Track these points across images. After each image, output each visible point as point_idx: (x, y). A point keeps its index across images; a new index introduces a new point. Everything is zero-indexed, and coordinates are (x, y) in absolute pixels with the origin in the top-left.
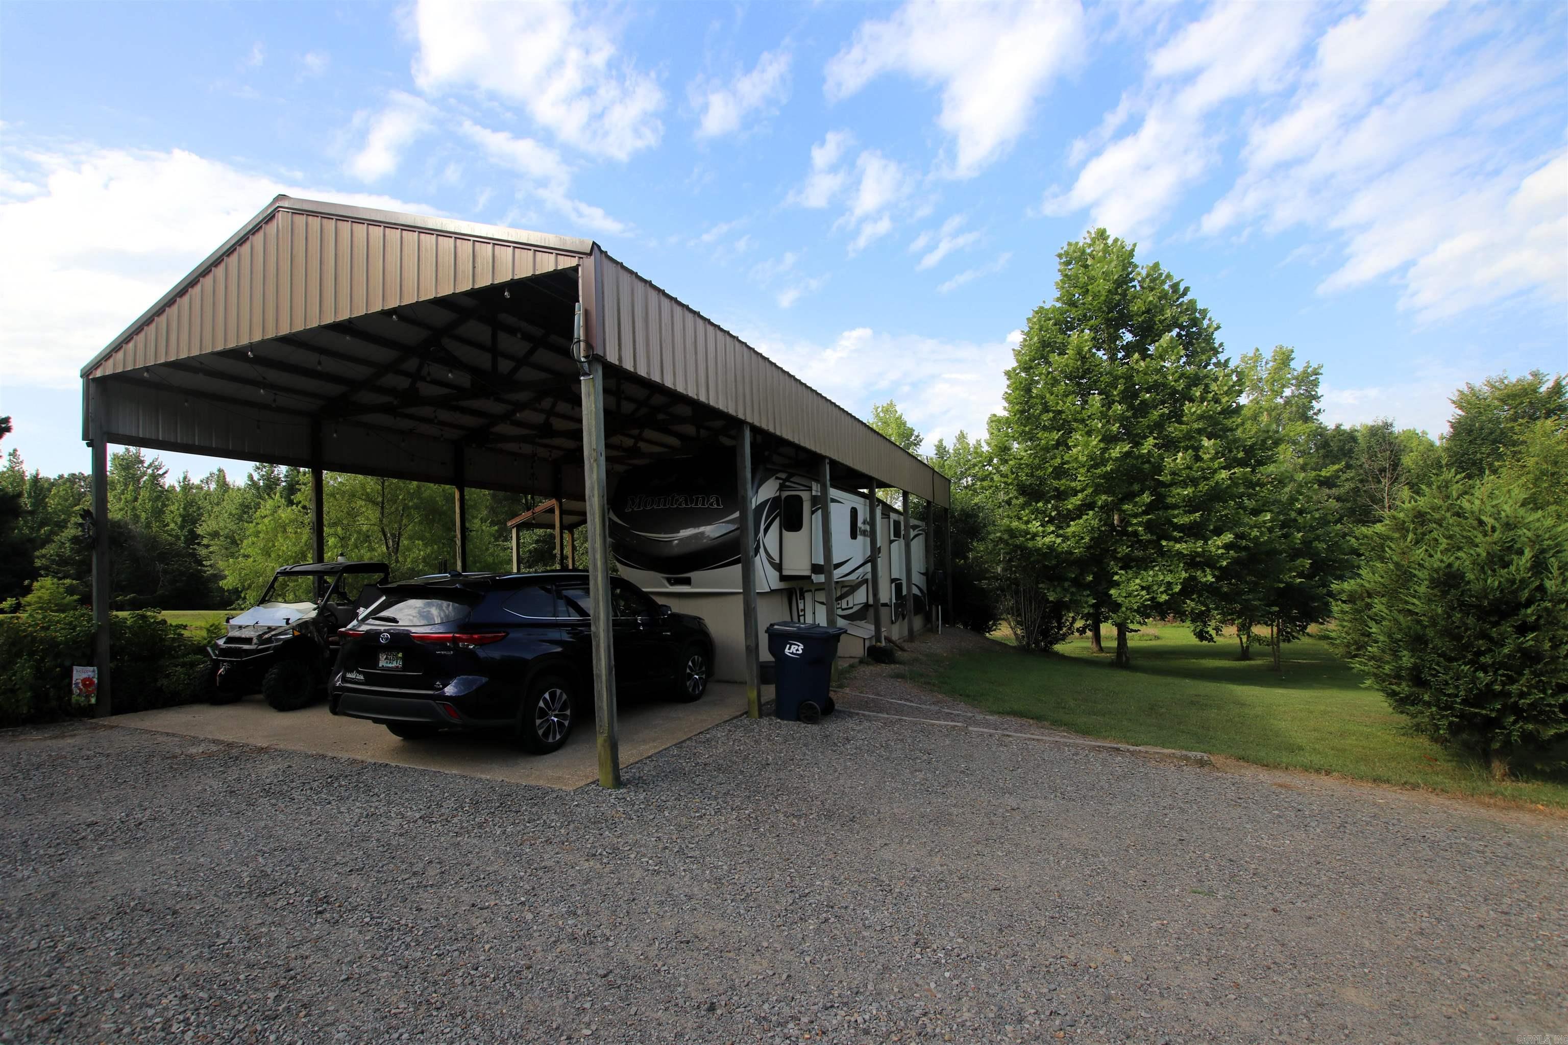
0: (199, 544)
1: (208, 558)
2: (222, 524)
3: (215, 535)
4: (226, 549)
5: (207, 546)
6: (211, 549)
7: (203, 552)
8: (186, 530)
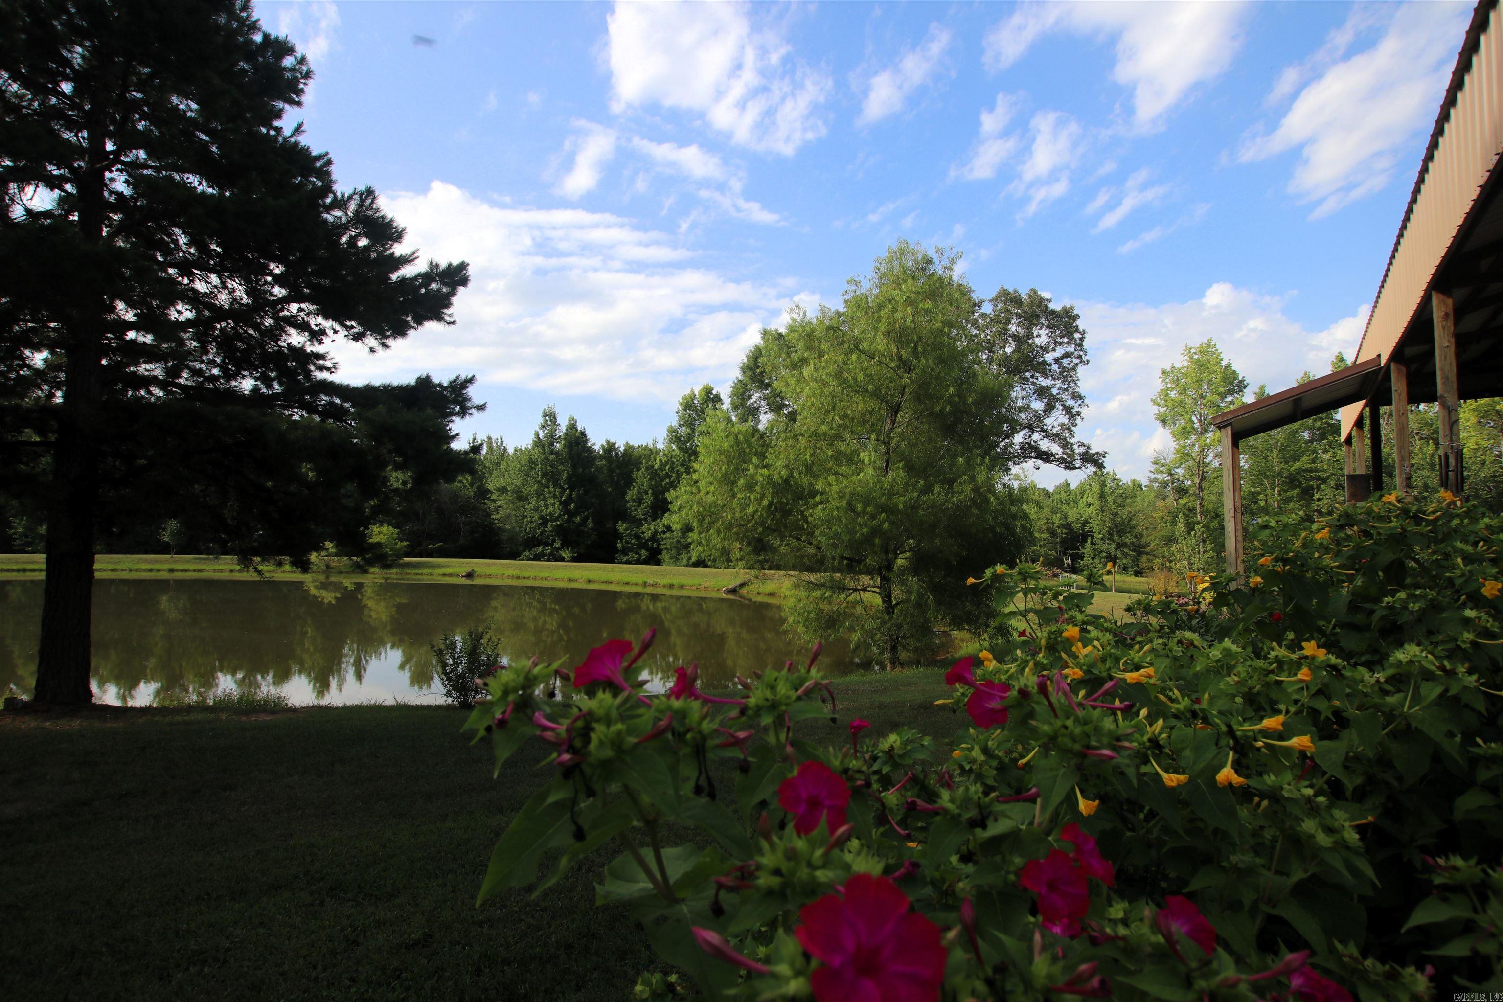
0: (489, 499)
1: (497, 510)
2: (509, 481)
3: (503, 490)
4: (513, 503)
5: (495, 501)
6: (499, 503)
7: (493, 506)
8: (475, 486)
